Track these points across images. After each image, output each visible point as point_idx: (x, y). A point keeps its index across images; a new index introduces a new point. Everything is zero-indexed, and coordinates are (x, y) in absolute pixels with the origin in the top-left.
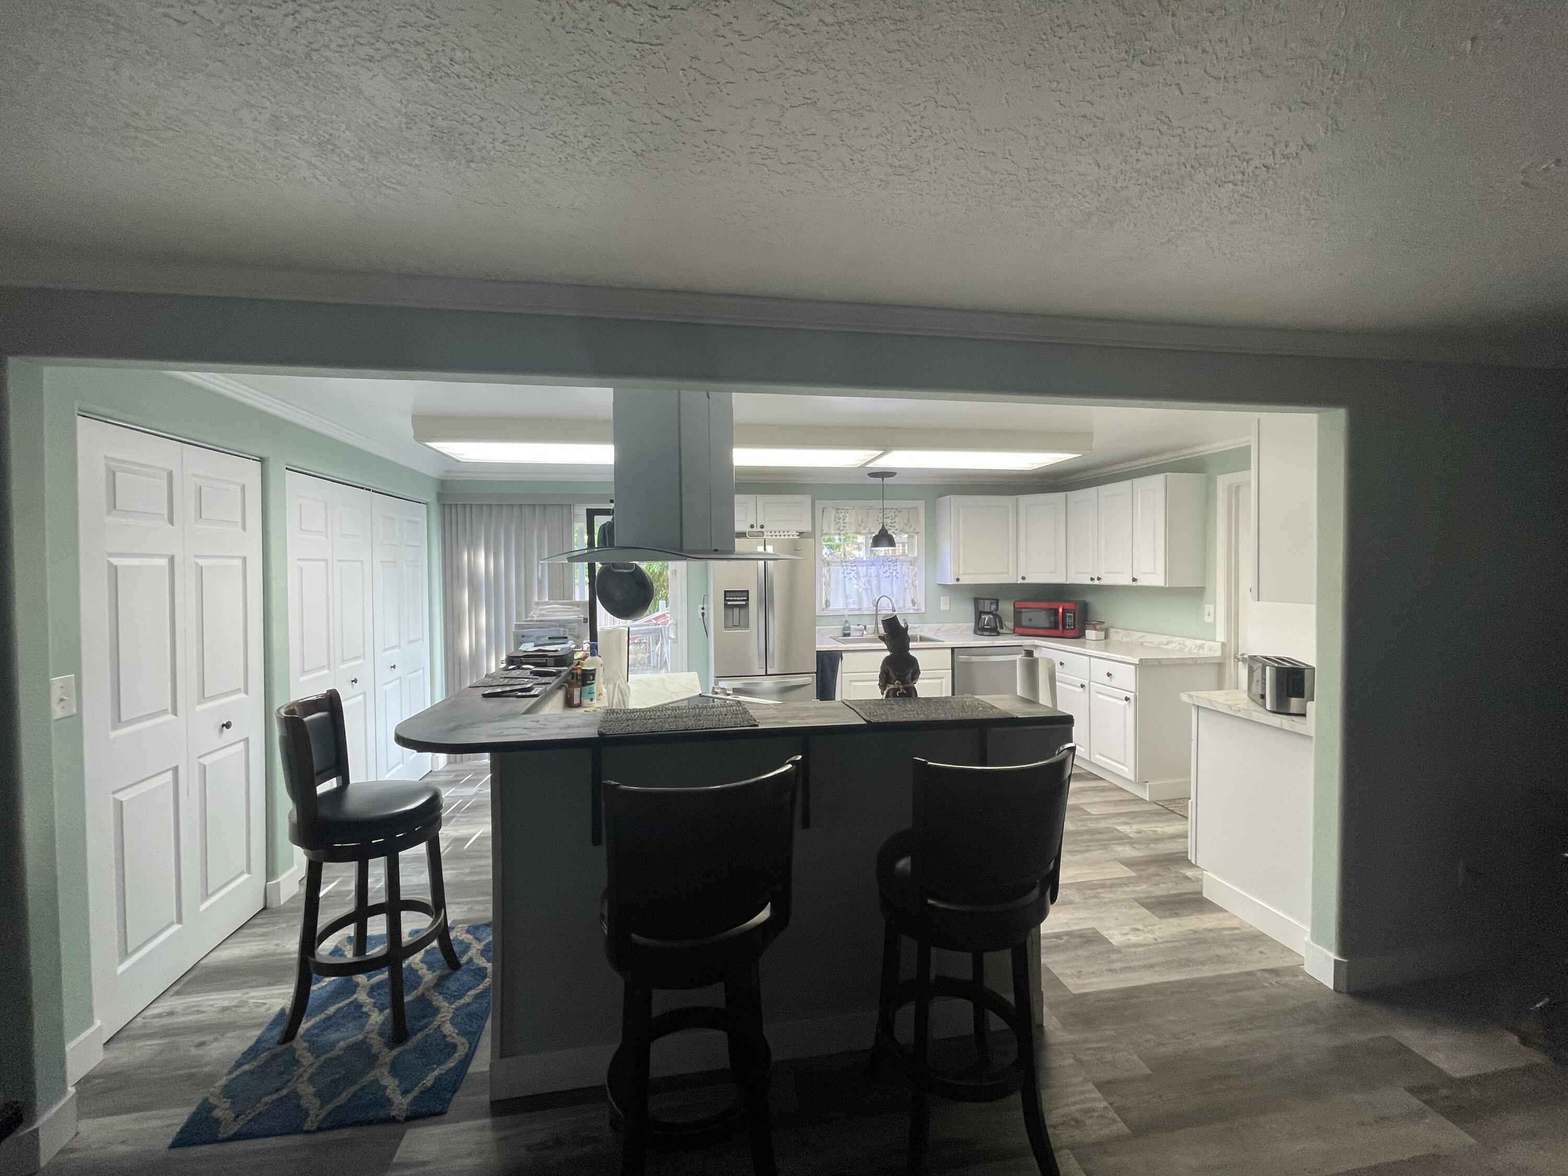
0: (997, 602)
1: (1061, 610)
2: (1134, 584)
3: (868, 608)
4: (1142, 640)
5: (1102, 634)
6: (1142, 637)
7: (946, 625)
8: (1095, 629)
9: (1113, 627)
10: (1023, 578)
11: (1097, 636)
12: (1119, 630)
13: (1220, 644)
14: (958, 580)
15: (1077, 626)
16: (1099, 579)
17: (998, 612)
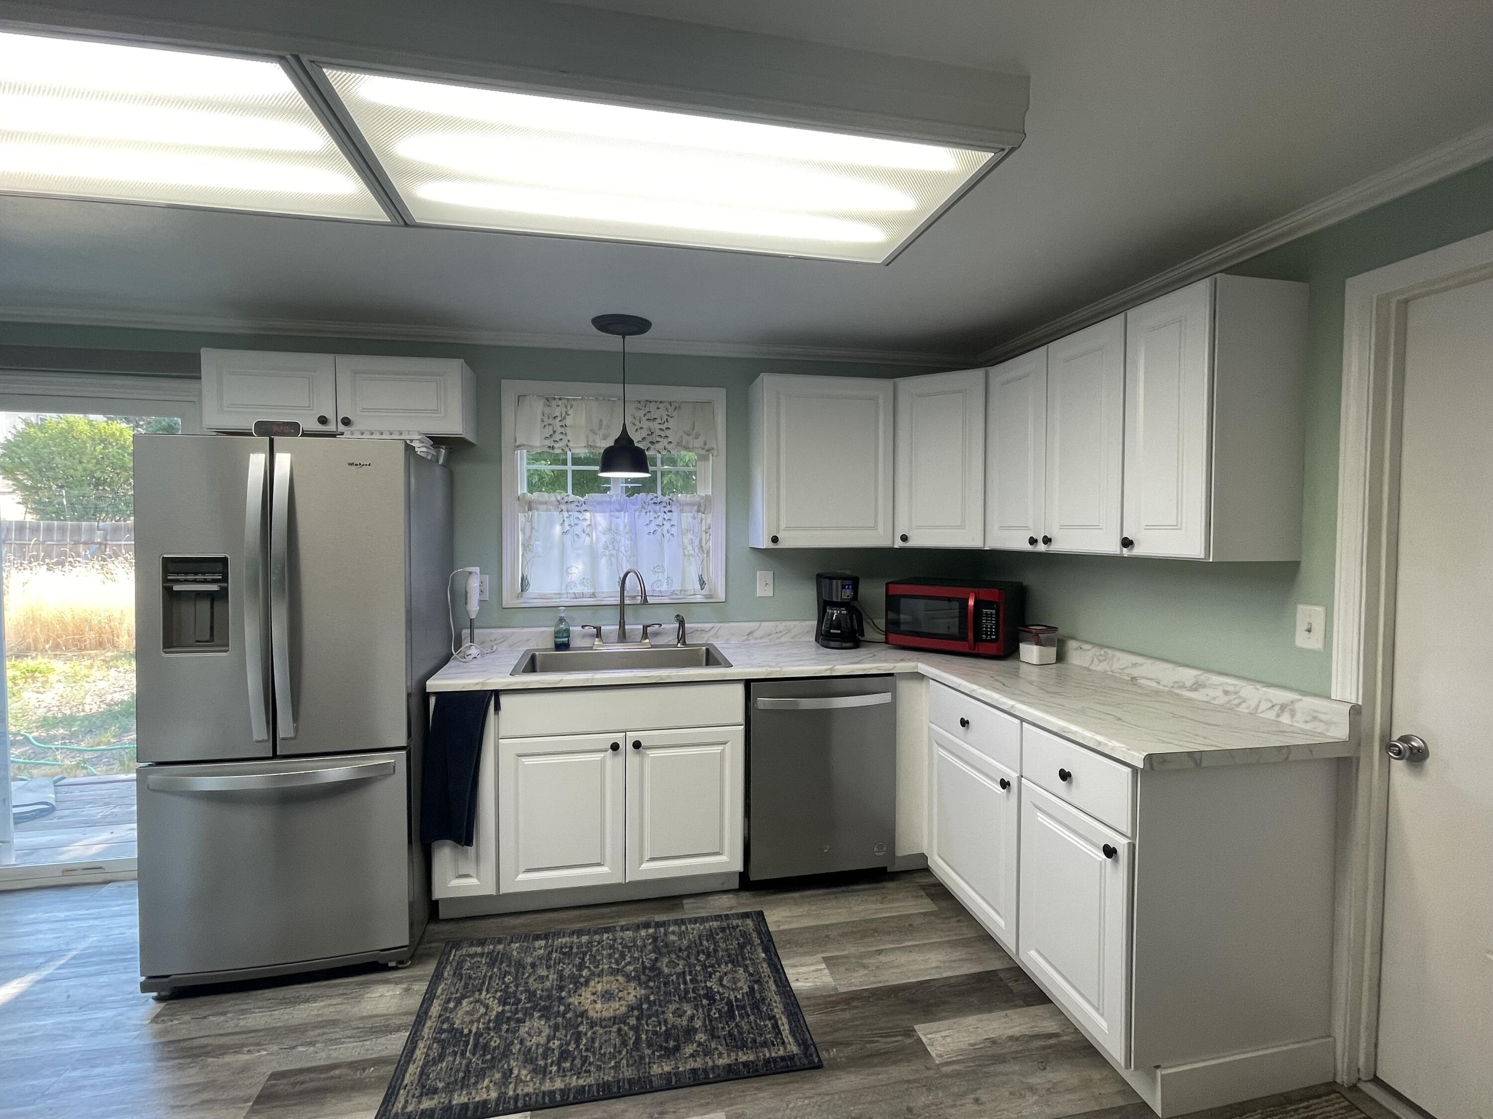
0: (854, 582)
1: (971, 603)
2: (1126, 552)
3: (609, 592)
4: (1136, 672)
5: (1053, 651)
6: (1134, 665)
7: (764, 624)
8: (1038, 643)
9: (1073, 638)
10: (904, 538)
11: (1041, 657)
12: (1086, 646)
13: (1347, 708)
14: (775, 540)
15: (1001, 636)
16: (1047, 540)
17: (856, 604)
